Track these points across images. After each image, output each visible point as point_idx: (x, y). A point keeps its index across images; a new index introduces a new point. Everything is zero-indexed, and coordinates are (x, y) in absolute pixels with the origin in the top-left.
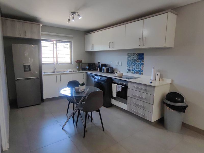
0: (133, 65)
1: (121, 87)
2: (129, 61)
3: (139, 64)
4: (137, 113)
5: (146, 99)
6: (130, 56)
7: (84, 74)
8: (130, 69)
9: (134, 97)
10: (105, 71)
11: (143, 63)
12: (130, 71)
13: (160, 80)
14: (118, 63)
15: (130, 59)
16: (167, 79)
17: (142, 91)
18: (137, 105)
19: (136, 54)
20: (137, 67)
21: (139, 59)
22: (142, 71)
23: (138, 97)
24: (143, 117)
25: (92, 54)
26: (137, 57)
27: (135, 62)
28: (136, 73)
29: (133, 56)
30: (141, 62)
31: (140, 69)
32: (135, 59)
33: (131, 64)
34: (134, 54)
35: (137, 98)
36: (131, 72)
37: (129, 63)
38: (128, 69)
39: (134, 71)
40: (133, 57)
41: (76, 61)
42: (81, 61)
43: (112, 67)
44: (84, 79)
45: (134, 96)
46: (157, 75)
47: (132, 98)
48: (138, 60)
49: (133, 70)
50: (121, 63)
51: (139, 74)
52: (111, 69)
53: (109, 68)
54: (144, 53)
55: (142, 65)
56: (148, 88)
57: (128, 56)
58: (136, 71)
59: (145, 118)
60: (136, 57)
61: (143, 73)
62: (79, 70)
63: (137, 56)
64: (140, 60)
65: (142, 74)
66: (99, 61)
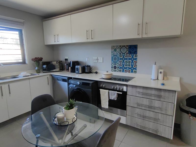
0: (120, 61)
1: (117, 93)
2: (114, 56)
3: (130, 59)
4: (145, 128)
5: (160, 109)
6: (115, 50)
7: (48, 78)
8: (116, 66)
9: (138, 107)
10: (80, 72)
11: (137, 58)
12: (117, 69)
13: (165, 79)
14: (98, 59)
15: (115, 53)
16: (173, 77)
17: (153, 98)
18: (144, 117)
19: (124, 46)
20: (128, 64)
21: (130, 53)
22: (135, 69)
23: (146, 106)
24: (155, 133)
25: (54, 48)
26: (127, 51)
27: (123, 57)
28: (126, 71)
29: (120, 49)
30: (133, 56)
31: (132, 66)
32: (123, 53)
33: (118, 60)
34: (121, 47)
35: (143, 108)
36: (118, 71)
37: (114, 59)
38: (114, 66)
39: (123, 69)
40: (120, 51)
41: (33, 60)
42: (41, 59)
43: (89, 65)
44: (48, 84)
45: (138, 105)
46: (161, 72)
47: (135, 107)
48: (128, 55)
49: (121, 68)
50: (102, 59)
51: (131, 72)
52: (89, 67)
53: (85, 66)
54: (137, 45)
55: (135, 60)
56: (162, 93)
57: (113, 50)
58: (126, 68)
59: (159, 135)
60: (125, 50)
61: (137, 71)
62: (38, 72)
63: (127, 49)
64: (131, 55)
65: (135, 72)
66: (66, 58)
